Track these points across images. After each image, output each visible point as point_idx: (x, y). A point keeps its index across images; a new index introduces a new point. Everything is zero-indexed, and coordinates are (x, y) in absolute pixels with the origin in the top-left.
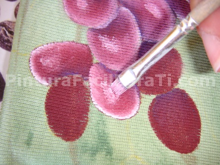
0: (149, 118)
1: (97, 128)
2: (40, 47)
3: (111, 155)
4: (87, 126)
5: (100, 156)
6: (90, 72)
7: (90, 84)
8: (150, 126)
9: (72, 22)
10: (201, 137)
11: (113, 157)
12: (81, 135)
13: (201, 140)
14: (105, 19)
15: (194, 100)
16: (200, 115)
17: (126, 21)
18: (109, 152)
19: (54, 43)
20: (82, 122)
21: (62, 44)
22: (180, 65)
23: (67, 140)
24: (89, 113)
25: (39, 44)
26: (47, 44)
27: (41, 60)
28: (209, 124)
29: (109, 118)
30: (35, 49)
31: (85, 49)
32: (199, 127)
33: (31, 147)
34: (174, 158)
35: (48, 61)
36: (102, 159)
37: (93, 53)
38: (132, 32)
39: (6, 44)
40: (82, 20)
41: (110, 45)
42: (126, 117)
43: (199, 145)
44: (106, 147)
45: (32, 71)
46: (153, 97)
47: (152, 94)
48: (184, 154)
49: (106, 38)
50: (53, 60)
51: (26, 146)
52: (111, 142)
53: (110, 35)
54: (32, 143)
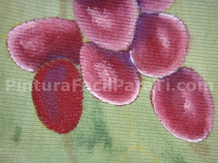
1: (93, 116)
2: (18, 27)
3: (110, 147)
4: (82, 115)
5: (98, 149)
6: (81, 53)
7: (82, 67)
11: (112, 148)
12: (76, 126)
18: (108, 143)
19: (34, 20)
21: (44, 22)
23: (60, 131)
24: (83, 101)
25: (17, 23)
26: (26, 22)
27: (21, 43)
29: (107, 105)
30: (12, 29)
31: (72, 25)
33: (20, 143)
34: (182, 147)
35: (30, 42)
36: (100, 151)
37: (82, 30)
38: (128, 2)
41: (102, 19)
42: (126, 103)
43: (212, 131)
44: (104, 138)
45: (12, 56)
49: (96, 11)
50: (35, 42)
51: (14, 142)
52: (110, 132)
53: (100, 8)
54: (21, 138)
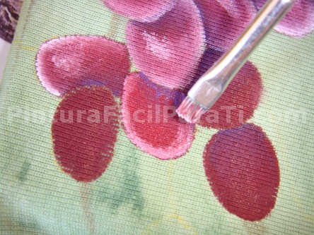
0: (204, 162)
1: (126, 167)
2: (55, 40)
4: (111, 163)
5: (124, 210)
6: (125, 84)
7: (123, 101)
8: (203, 174)
9: (105, 9)
10: (277, 199)
12: (100, 174)
13: (277, 203)
14: (155, 9)
15: (274, 143)
16: (280, 166)
17: (186, 16)
18: (139, 205)
19: (75, 35)
20: (103, 156)
21: (87, 39)
22: (259, 90)
23: (80, 179)
24: (116, 144)
25: (54, 35)
26: (66, 36)
27: (54, 59)
28: (291, 182)
30: (46, 42)
31: (121, 49)
32: (277, 184)
33: (25, 183)
34: (233, 225)
35: (64, 61)
36: (127, 213)
37: (131, 57)
38: (193, 33)
39: (7, 31)
40: (121, 7)
41: (159, 48)
43: (273, 210)
44: (134, 198)
45: (38, 74)
46: (214, 131)
47: (212, 127)
48: (248, 221)
49: (153, 37)
50: (71, 61)
51: (17, 181)
52: (144, 191)
53: (160, 34)
54: (28, 177)
